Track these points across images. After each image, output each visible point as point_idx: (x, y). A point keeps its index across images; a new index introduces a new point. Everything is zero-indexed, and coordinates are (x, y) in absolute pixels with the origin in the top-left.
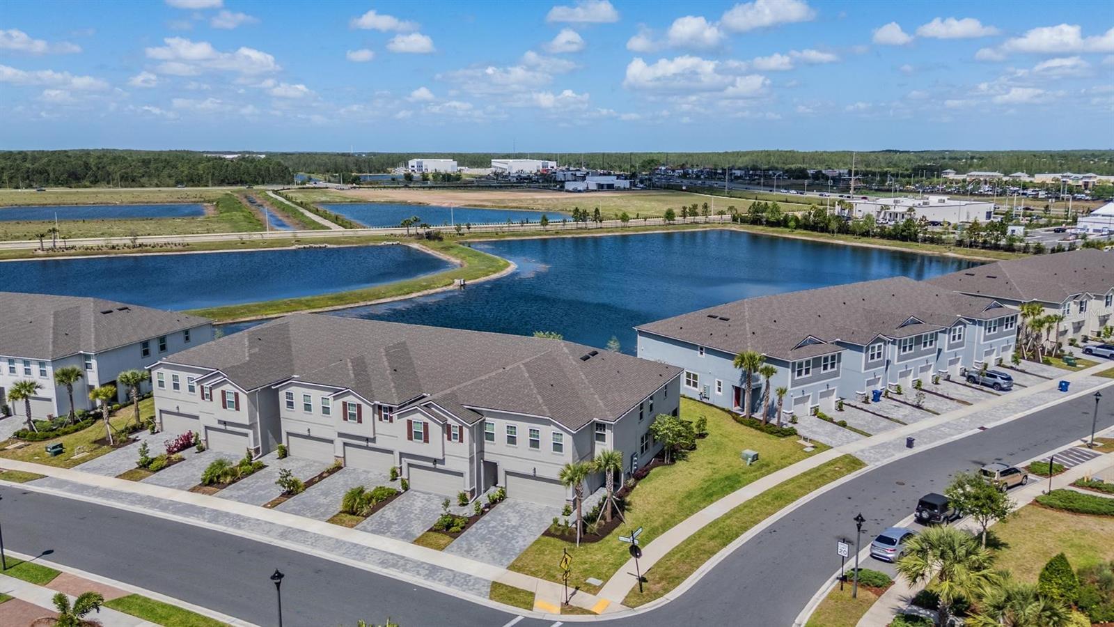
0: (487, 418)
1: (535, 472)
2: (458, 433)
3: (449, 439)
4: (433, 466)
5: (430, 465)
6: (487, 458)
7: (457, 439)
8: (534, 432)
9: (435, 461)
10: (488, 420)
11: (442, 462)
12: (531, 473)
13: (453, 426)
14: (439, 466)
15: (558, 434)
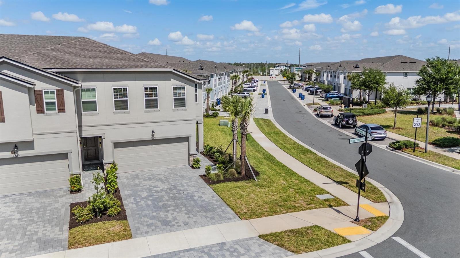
0: (84, 84)
1: (153, 135)
2: (56, 101)
3: (40, 111)
4: (13, 156)
5: (8, 154)
6: (87, 133)
7: (55, 109)
8: (151, 91)
9: (16, 147)
10: (86, 85)
11: (29, 145)
12: (149, 137)
13: (47, 92)
14: (22, 153)
15: (179, 88)
